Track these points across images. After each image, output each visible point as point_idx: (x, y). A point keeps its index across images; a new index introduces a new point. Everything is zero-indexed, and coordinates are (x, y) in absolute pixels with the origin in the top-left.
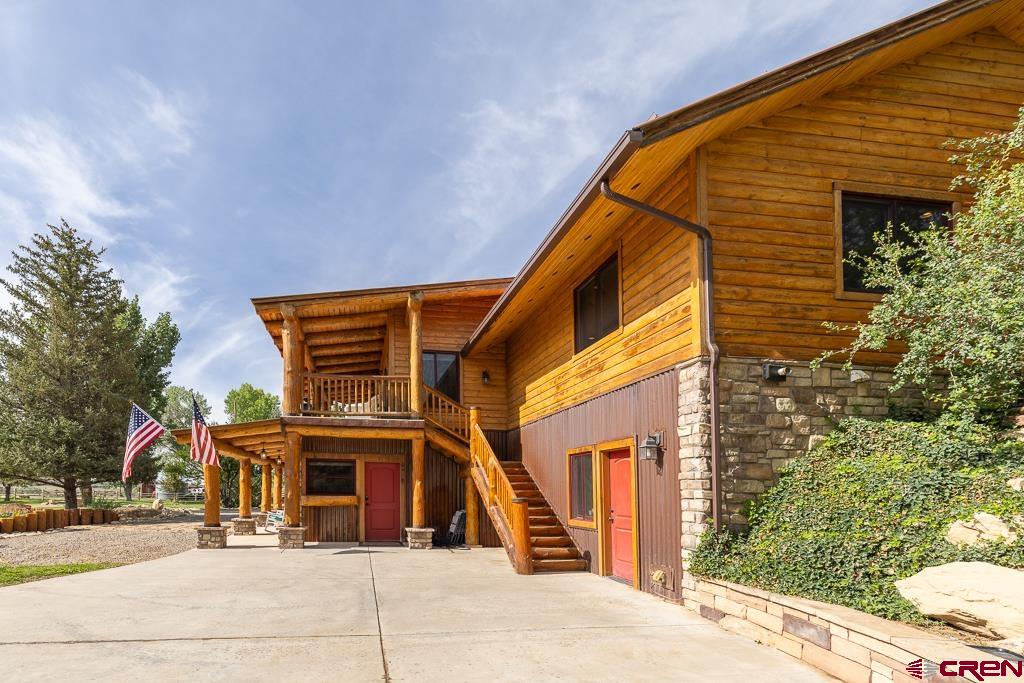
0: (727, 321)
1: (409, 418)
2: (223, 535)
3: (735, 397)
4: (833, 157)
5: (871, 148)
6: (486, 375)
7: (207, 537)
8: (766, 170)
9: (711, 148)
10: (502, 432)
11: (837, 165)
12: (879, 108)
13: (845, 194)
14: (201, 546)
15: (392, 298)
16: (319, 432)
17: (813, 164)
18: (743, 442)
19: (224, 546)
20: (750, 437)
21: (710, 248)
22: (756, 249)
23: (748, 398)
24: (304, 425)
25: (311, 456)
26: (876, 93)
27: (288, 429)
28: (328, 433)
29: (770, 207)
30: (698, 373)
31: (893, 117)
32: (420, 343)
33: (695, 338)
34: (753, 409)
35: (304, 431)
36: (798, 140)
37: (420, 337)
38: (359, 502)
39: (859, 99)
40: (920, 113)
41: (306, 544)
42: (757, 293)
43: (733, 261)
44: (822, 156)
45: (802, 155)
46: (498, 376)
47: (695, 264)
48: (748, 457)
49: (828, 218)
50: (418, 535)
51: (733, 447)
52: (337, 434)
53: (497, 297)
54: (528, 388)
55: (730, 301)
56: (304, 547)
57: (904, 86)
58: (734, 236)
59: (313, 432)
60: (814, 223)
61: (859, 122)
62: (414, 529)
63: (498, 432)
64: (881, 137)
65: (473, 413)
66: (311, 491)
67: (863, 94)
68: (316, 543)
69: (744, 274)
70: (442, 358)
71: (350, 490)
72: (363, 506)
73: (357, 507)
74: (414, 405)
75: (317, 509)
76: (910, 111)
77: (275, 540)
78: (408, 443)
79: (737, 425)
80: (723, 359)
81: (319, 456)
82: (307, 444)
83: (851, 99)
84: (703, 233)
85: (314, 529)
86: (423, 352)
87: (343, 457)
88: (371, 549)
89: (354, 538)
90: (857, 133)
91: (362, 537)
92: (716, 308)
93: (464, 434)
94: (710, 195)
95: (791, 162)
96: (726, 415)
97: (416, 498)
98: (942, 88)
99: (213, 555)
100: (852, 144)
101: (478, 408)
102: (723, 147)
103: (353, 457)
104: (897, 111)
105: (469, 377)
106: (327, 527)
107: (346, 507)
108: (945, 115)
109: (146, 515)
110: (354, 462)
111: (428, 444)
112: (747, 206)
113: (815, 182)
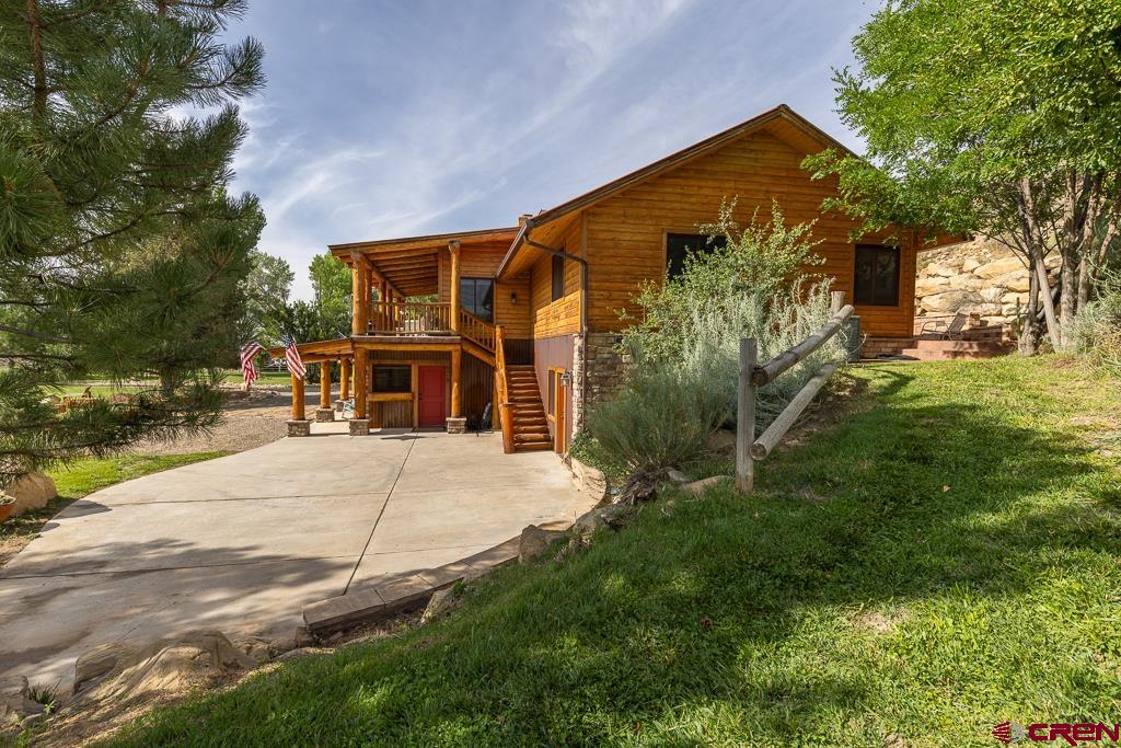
0: (597, 311)
1: (449, 335)
2: (307, 426)
3: (599, 356)
4: (663, 213)
5: (687, 206)
6: (514, 296)
7: (295, 428)
8: (623, 222)
9: (591, 211)
10: (526, 340)
11: (666, 217)
12: (692, 182)
13: (669, 235)
14: (291, 435)
15: (437, 243)
16: (381, 347)
17: (651, 217)
18: (602, 381)
19: (308, 435)
20: (607, 378)
21: (586, 270)
22: (616, 269)
23: (606, 356)
24: (370, 342)
25: (376, 362)
26: (691, 174)
27: (356, 346)
28: (387, 348)
29: (625, 244)
30: (578, 342)
31: (700, 187)
32: (458, 273)
33: (577, 320)
34: (609, 362)
35: (369, 347)
36: (643, 204)
37: (458, 267)
38: (413, 396)
39: (681, 178)
40: (717, 184)
41: (371, 430)
42: (615, 295)
43: (601, 277)
44: (657, 213)
45: (645, 212)
46: (523, 297)
47: (579, 278)
48: (605, 389)
49: (659, 249)
50: (454, 423)
51: (596, 383)
52: (394, 348)
53: (510, 242)
54: (538, 312)
55: (598, 300)
56: (369, 434)
57: (709, 168)
58: (603, 262)
59: (375, 347)
60: (650, 252)
61: (679, 191)
62: (451, 419)
63: (523, 340)
64: (693, 200)
65: (498, 330)
66: (376, 389)
67: (683, 174)
68: (379, 430)
69: (607, 284)
70: (479, 283)
71: (406, 388)
72: (417, 399)
73: (412, 401)
74: (453, 326)
75: (381, 404)
76: (710, 183)
77: (345, 427)
78: (450, 353)
79: (600, 371)
80: (590, 334)
81: (382, 362)
82: (372, 355)
83: (675, 177)
84: (584, 263)
85: (376, 419)
86: (461, 278)
87: (400, 362)
88: (420, 434)
89: (409, 425)
90: (678, 198)
91: (416, 424)
92: (588, 304)
93: (491, 346)
94: (589, 239)
95: (638, 217)
96: (593, 366)
97: (453, 396)
98: (732, 168)
99: (299, 443)
100: (675, 205)
101: (501, 327)
102: (598, 210)
103: (409, 362)
104: (703, 184)
105: (501, 298)
106: (389, 417)
107: (403, 401)
108: (732, 185)
109: (236, 398)
110: (410, 366)
111: (464, 354)
112: (611, 244)
113: (651, 228)
